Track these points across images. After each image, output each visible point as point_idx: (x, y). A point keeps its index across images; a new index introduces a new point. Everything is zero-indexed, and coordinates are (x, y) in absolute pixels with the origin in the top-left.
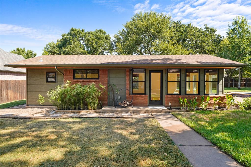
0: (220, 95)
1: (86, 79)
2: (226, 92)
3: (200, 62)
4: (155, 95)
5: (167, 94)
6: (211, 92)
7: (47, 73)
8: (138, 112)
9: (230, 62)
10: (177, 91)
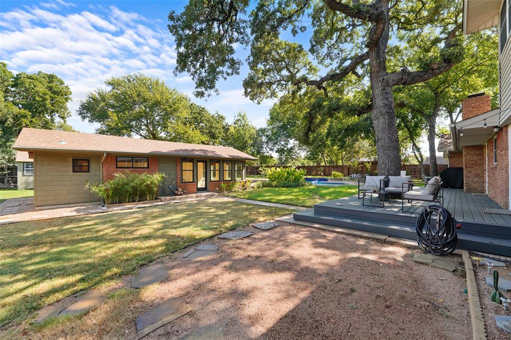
0: (244, 180)
1: (133, 168)
2: (247, 179)
3: (230, 156)
4: (201, 184)
5: (211, 181)
6: (238, 179)
7: (73, 160)
8: (174, 199)
9: (247, 157)
10: (217, 178)
